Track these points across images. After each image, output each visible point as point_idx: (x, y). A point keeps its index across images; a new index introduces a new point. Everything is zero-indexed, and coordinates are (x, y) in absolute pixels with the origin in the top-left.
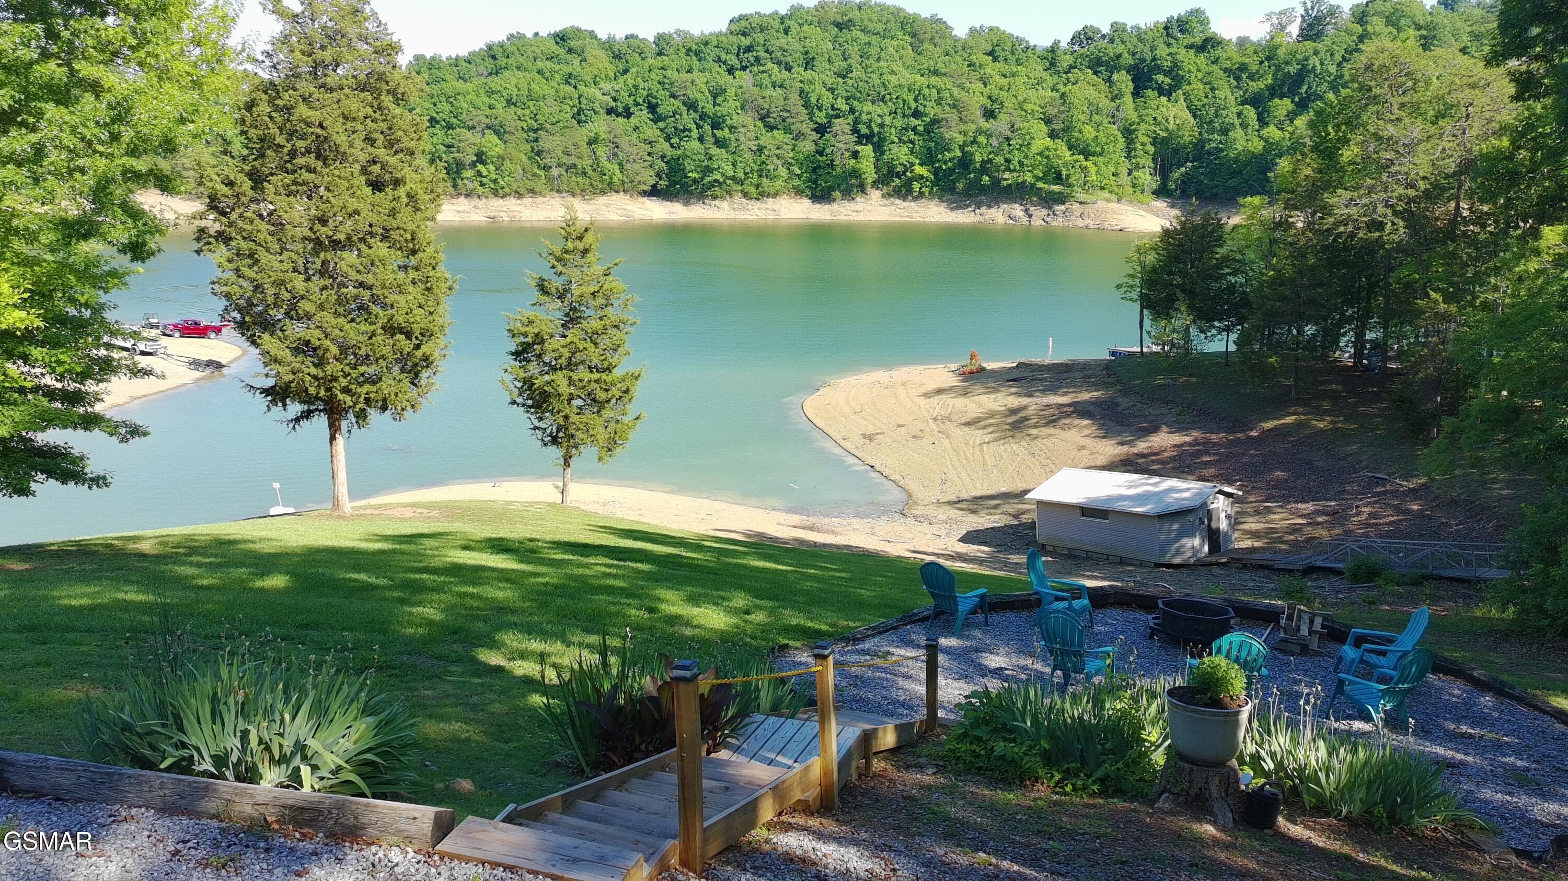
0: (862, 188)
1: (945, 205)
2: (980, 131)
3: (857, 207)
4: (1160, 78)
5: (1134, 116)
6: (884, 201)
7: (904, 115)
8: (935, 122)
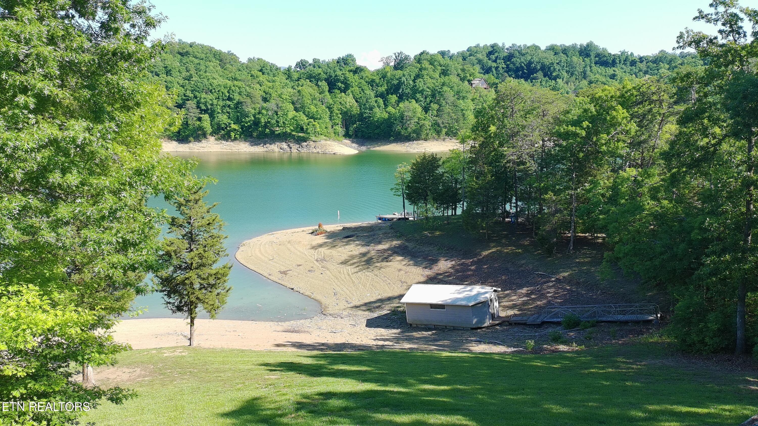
0: (204, 135)
1: (248, 144)
2: (263, 108)
3: (202, 145)
4: (340, 84)
5: (331, 101)
6: (216, 142)
7: (223, 100)
8: (239, 103)
